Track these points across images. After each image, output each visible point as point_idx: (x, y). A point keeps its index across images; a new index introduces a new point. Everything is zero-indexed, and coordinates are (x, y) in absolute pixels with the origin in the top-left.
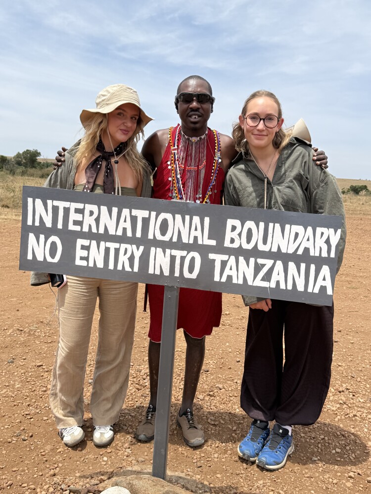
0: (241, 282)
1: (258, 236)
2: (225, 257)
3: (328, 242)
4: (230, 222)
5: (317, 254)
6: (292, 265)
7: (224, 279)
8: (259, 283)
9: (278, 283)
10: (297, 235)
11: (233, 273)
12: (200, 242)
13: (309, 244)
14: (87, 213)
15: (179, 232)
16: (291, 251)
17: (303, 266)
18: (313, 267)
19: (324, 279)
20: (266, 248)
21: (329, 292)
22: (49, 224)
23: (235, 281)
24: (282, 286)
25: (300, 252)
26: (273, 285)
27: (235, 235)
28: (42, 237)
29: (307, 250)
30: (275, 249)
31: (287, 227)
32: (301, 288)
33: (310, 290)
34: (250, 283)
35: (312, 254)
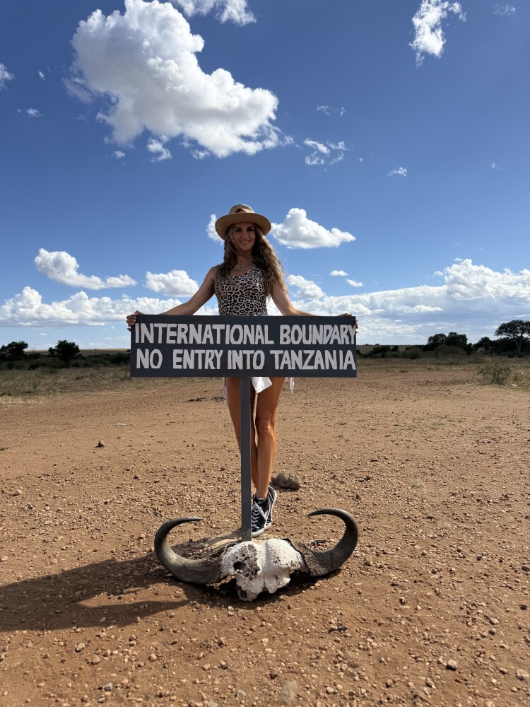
0: (294, 368)
1: (302, 335)
2: (281, 352)
3: (348, 334)
4: (282, 327)
5: (343, 343)
6: (327, 353)
7: (282, 368)
8: (306, 367)
9: (319, 365)
10: (328, 331)
11: (288, 362)
12: (263, 343)
13: (337, 337)
14: (180, 330)
15: (248, 337)
16: (325, 343)
17: (334, 352)
18: (341, 352)
19: (349, 360)
20: (308, 343)
21: (354, 368)
22: (151, 340)
23: (290, 368)
24: (323, 368)
25: (331, 343)
26: (316, 367)
27: (286, 335)
28: (147, 351)
29: (336, 341)
30: (314, 343)
31: (321, 326)
32: (335, 367)
33: (341, 368)
34: (300, 368)
35: (339, 343)
